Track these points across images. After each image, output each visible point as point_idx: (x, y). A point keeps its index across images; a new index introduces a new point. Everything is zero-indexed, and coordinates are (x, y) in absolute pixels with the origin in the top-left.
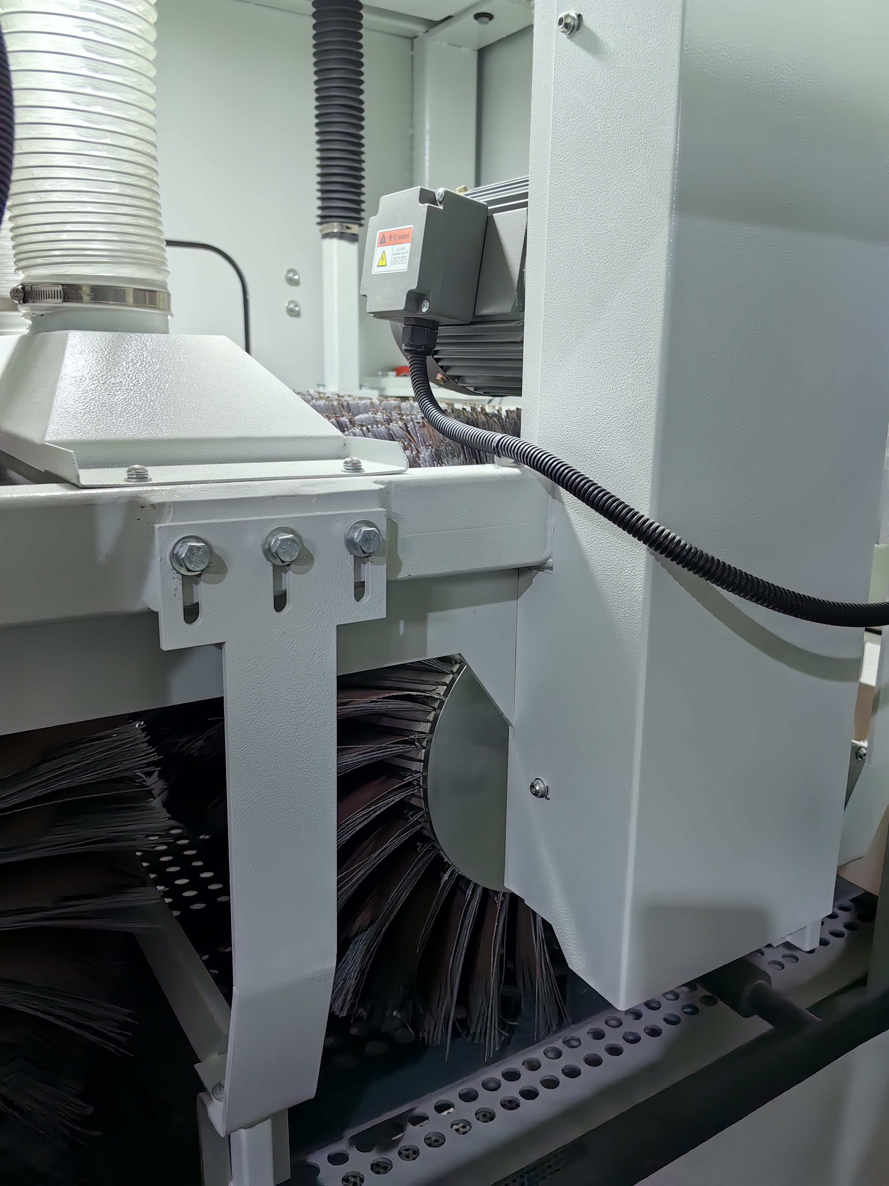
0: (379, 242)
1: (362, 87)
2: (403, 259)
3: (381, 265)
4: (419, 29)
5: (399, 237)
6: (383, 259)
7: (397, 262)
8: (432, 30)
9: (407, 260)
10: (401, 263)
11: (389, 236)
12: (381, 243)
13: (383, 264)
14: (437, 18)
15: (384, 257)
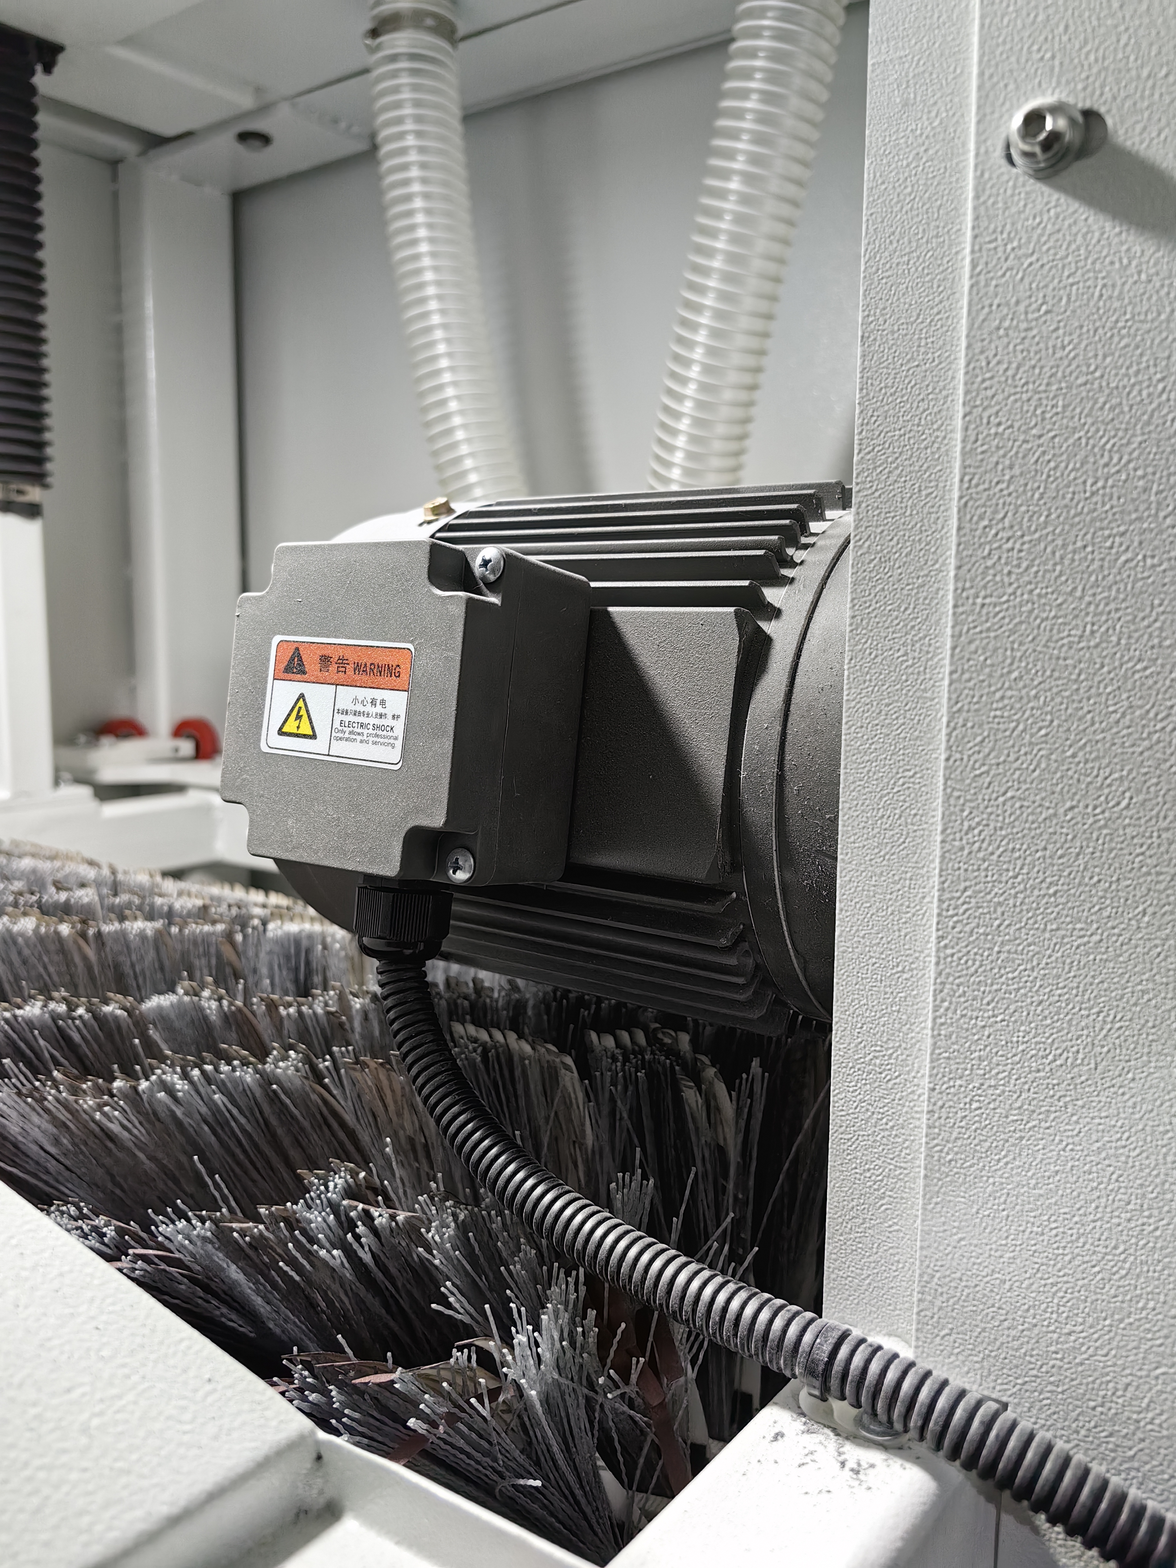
0: (282, 666)
1: (41, 237)
2: (380, 733)
3: (295, 731)
4: (126, 146)
5: (359, 668)
6: (299, 717)
7: (359, 738)
8: (152, 153)
9: (396, 739)
10: (375, 743)
11: (317, 658)
12: (288, 669)
13: (300, 731)
14: (168, 129)
15: (303, 712)
